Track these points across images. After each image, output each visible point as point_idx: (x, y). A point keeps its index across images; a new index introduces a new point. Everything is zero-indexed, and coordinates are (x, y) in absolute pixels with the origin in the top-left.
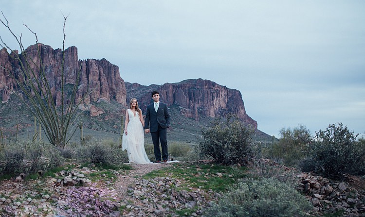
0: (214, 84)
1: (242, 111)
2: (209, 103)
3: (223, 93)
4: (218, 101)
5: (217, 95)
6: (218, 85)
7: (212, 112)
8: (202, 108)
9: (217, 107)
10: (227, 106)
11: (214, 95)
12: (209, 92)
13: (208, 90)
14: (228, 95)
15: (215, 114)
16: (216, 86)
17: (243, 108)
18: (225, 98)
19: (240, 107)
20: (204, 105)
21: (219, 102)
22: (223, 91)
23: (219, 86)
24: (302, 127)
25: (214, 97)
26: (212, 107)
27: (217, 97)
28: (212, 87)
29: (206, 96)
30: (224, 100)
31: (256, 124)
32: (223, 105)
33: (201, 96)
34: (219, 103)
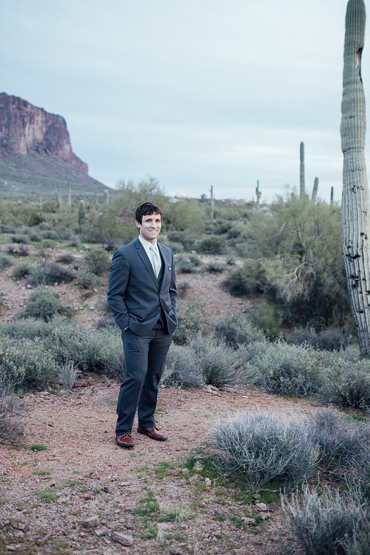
0: (25, 103)
1: (66, 147)
2: (18, 132)
3: (39, 119)
4: (31, 130)
5: (31, 119)
6: (32, 105)
7: (22, 145)
8: (6, 139)
9: (30, 139)
10: (45, 139)
11: (26, 120)
12: (18, 115)
13: (16, 111)
14: (46, 122)
15: (27, 149)
16: (29, 106)
17: (68, 142)
18: (42, 126)
19: (65, 141)
20: (11, 134)
21: (34, 130)
22: (40, 116)
23: (33, 107)
24: (152, 180)
25: (26, 124)
26: (23, 138)
27: (30, 123)
28: (22, 107)
29: (13, 120)
30: (41, 128)
31: (87, 167)
32: (40, 137)
33: (6, 120)
34: (34, 132)
